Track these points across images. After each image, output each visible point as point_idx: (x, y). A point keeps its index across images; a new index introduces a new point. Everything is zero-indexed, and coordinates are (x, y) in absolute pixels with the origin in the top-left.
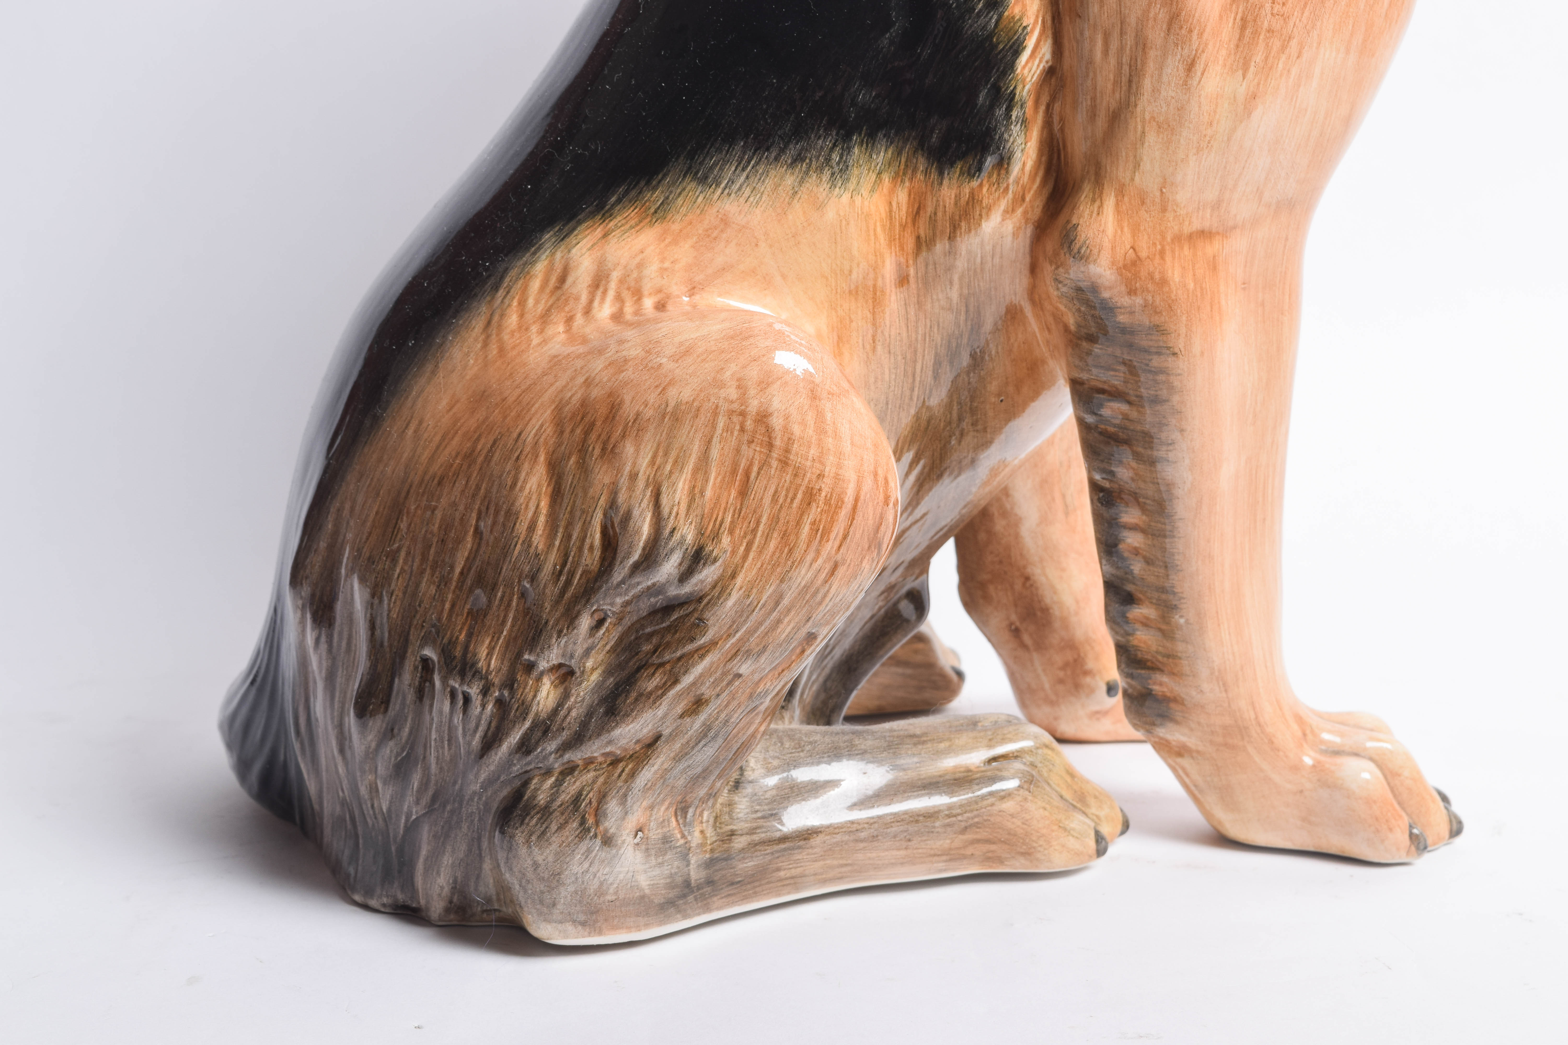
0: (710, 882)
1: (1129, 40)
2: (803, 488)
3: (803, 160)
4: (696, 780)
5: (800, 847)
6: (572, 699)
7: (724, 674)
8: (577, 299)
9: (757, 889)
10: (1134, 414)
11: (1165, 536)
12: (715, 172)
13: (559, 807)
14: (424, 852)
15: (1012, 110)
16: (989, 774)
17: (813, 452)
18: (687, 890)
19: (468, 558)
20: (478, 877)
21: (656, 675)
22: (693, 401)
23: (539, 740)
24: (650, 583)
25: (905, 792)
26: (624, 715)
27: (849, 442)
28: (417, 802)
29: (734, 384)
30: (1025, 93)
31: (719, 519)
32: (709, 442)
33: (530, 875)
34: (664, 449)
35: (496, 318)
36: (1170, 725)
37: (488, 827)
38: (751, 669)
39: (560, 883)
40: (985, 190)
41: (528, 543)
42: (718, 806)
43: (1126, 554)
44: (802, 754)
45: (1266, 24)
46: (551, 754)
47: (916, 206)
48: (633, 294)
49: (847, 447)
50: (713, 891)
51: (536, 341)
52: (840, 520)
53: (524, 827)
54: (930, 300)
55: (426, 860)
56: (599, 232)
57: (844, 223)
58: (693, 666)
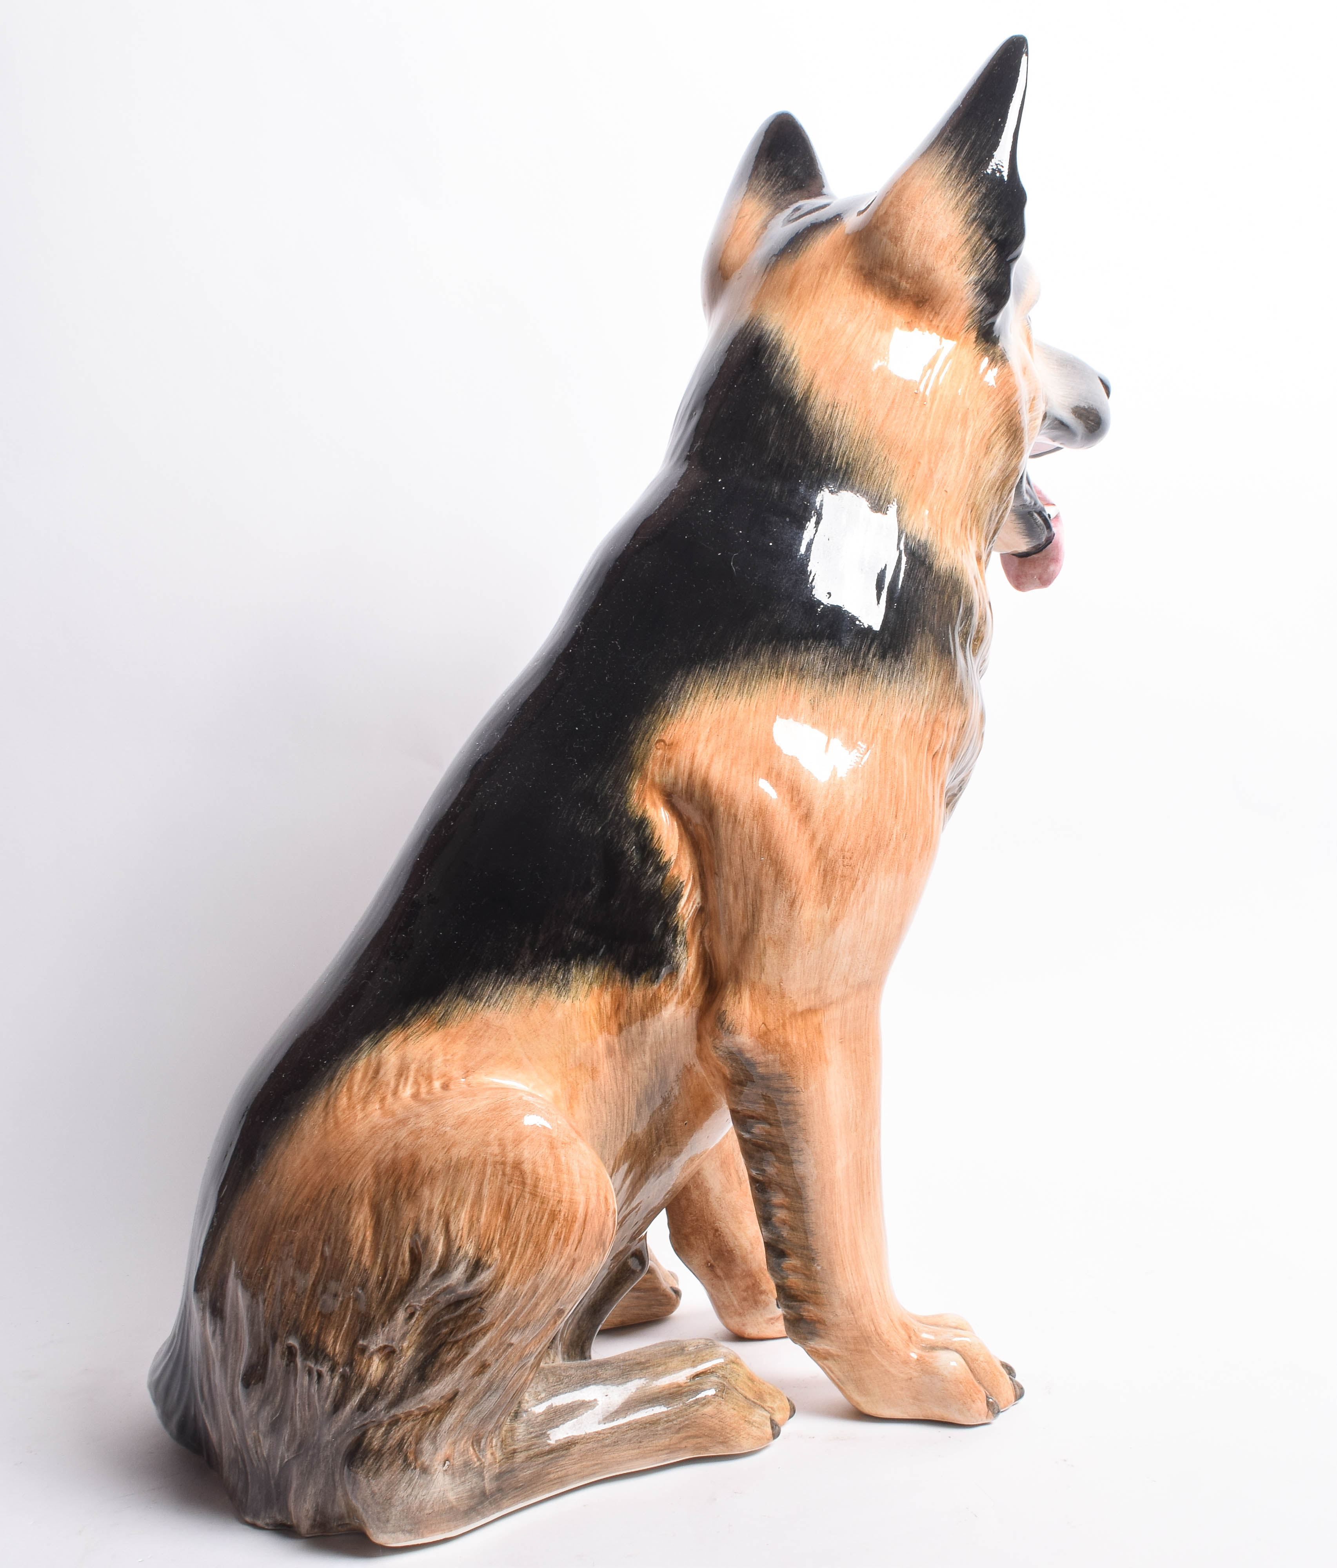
0: (500, 1490)
1: (751, 890)
2: (548, 1211)
3: (538, 980)
4: (484, 1421)
5: (563, 1456)
6: (395, 1371)
7: (501, 1344)
8: (388, 1085)
9: (535, 1489)
10: (774, 1131)
11: (803, 1212)
12: (479, 992)
13: (389, 1449)
14: (294, 1485)
15: (677, 937)
16: (693, 1387)
17: (554, 1185)
18: (483, 1498)
19: (317, 1274)
20: (334, 1501)
21: (453, 1349)
22: (469, 1157)
23: (372, 1402)
24: (445, 1285)
25: (635, 1407)
26: (431, 1381)
27: (578, 1176)
28: (288, 1450)
29: (497, 1143)
30: (685, 925)
31: (491, 1237)
32: (482, 1184)
33: (370, 1501)
34: (450, 1191)
35: (332, 1101)
36: (817, 1339)
37: (339, 1465)
38: (519, 1339)
39: (391, 1505)
40: (662, 990)
41: (359, 1261)
42: (503, 1432)
43: (777, 1224)
44: (562, 1386)
45: (840, 872)
46: (381, 1411)
47: (617, 1003)
48: (426, 1079)
49: (577, 1179)
50: (503, 1496)
51: (360, 1116)
52: (575, 1230)
53: (364, 1466)
54: (630, 1065)
55: (296, 1491)
56: (401, 1037)
57: (568, 1019)
58: (478, 1341)
